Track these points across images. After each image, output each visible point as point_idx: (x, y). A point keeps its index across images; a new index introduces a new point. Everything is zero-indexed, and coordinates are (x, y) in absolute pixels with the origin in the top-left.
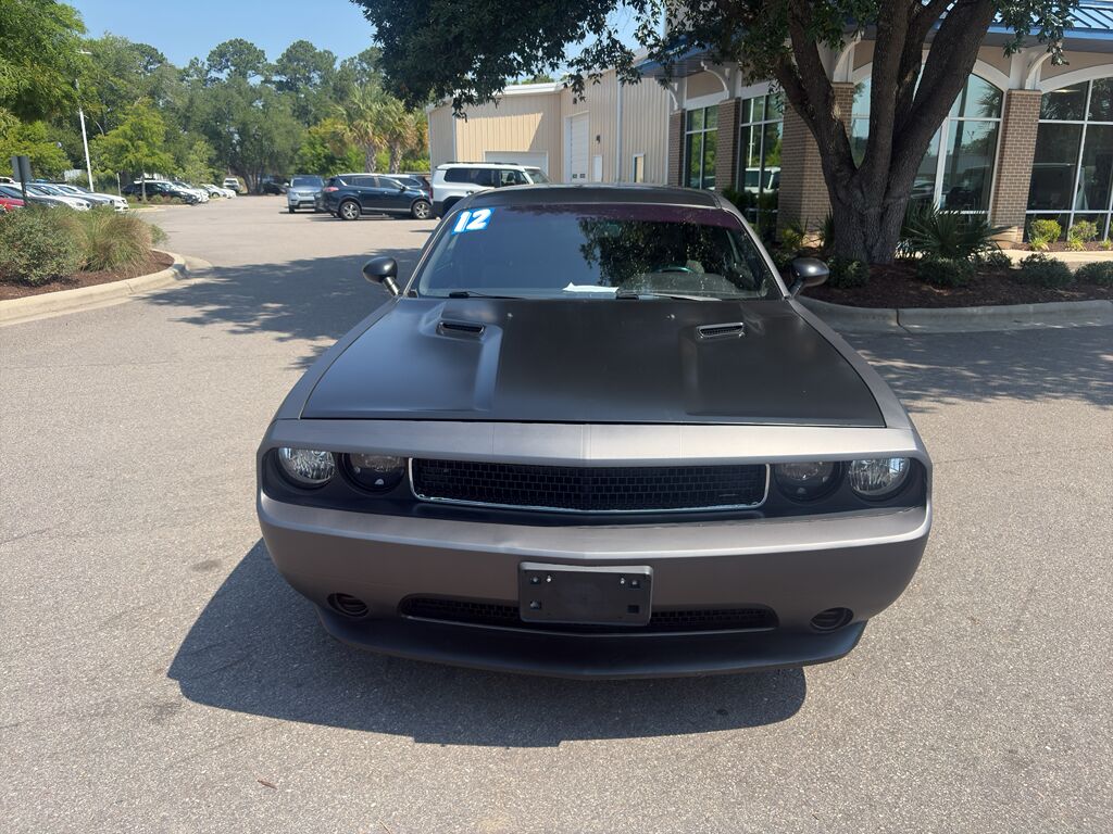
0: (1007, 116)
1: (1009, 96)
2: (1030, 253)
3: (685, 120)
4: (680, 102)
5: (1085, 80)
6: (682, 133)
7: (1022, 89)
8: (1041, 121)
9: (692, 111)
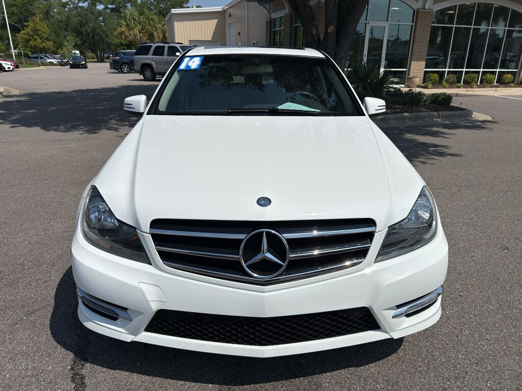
0: (416, 22)
1: (418, 12)
2: (408, 89)
3: (271, 23)
4: (270, 14)
5: (456, 4)
6: (271, 30)
7: (424, 9)
8: (432, 25)
9: (275, 19)
